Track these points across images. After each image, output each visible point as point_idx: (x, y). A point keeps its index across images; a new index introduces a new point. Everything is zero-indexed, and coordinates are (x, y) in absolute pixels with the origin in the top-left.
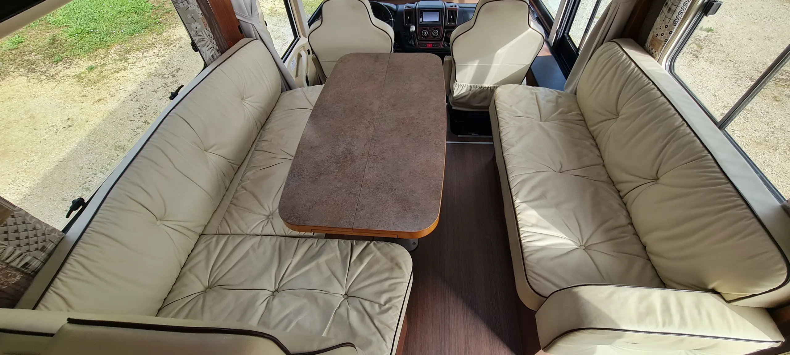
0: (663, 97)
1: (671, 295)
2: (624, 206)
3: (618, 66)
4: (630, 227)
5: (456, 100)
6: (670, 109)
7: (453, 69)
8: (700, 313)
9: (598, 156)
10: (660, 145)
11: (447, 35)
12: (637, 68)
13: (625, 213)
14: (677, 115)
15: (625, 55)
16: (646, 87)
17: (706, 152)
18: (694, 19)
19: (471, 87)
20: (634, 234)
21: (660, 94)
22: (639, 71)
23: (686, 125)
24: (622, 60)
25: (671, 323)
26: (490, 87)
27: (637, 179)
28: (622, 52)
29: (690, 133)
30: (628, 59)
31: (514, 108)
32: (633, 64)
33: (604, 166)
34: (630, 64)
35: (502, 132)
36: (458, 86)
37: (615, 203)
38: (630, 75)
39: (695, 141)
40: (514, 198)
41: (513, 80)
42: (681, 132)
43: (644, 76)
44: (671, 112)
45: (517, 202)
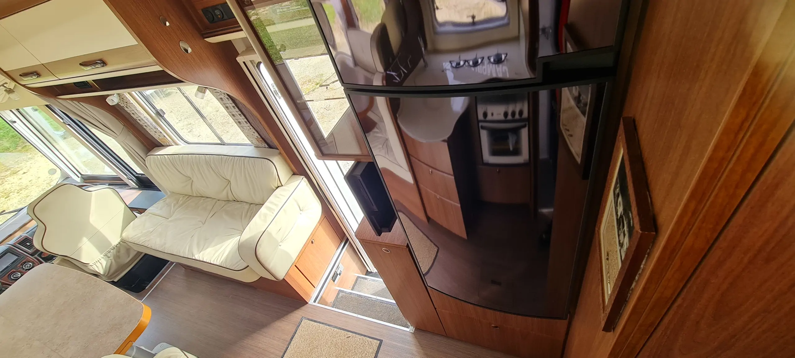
0: (189, 155)
1: (267, 204)
2: (242, 202)
3: (162, 162)
4: (252, 205)
5: (108, 273)
6: (196, 156)
7: (70, 261)
8: (278, 198)
9: (212, 200)
10: (211, 170)
11: (43, 256)
12: (168, 156)
13: (245, 204)
14: (200, 155)
15: (158, 156)
16: (180, 159)
17: (220, 156)
18: (162, 121)
19: (106, 255)
20: (256, 205)
21: (187, 155)
22: (171, 156)
23: (206, 155)
24: (160, 159)
25: (274, 210)
26: (119, 241)
27: (226, 188)
28: (156, 156)
29: (210, 156)
30: (161, 156)
31: (144, 231)
32: (165, 156)
33: (219, 200)
34: (164, 157)
35: (151, 247)
36: (95, 265)
37: (238, 205)
38: (170, 161)
39: (214, 157)
40: (194, 258)
41: (126, 223)
42: (207, 159)
43: (175, 155)
44: (197, 157)
45: (197, 257)
